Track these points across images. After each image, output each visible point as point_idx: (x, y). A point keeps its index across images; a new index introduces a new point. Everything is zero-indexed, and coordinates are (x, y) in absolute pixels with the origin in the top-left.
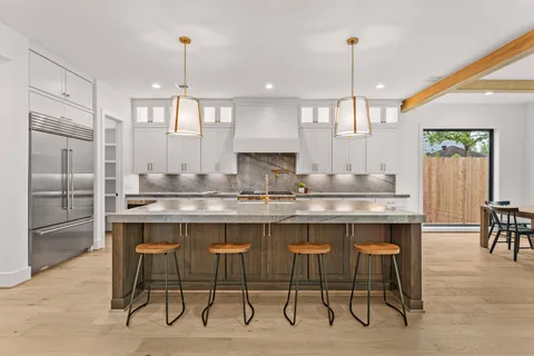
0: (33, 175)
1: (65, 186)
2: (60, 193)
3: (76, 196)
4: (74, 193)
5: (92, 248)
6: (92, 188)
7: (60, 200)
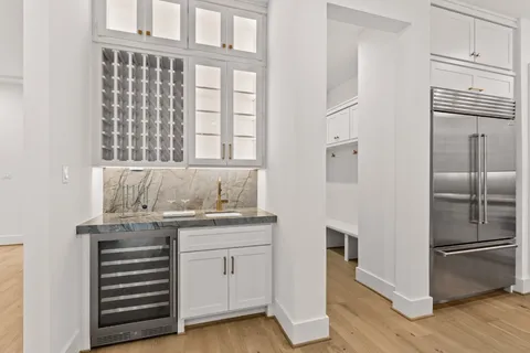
0: (435, 175)
1: (473, 188)
2: (467, 196)
3: (490, 203)
4: (487, 197)
5: (512, 288)
6: (513, 192)
7: (467, 205)
